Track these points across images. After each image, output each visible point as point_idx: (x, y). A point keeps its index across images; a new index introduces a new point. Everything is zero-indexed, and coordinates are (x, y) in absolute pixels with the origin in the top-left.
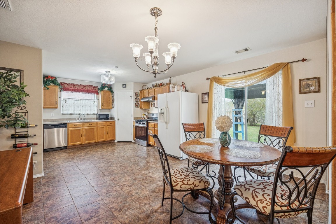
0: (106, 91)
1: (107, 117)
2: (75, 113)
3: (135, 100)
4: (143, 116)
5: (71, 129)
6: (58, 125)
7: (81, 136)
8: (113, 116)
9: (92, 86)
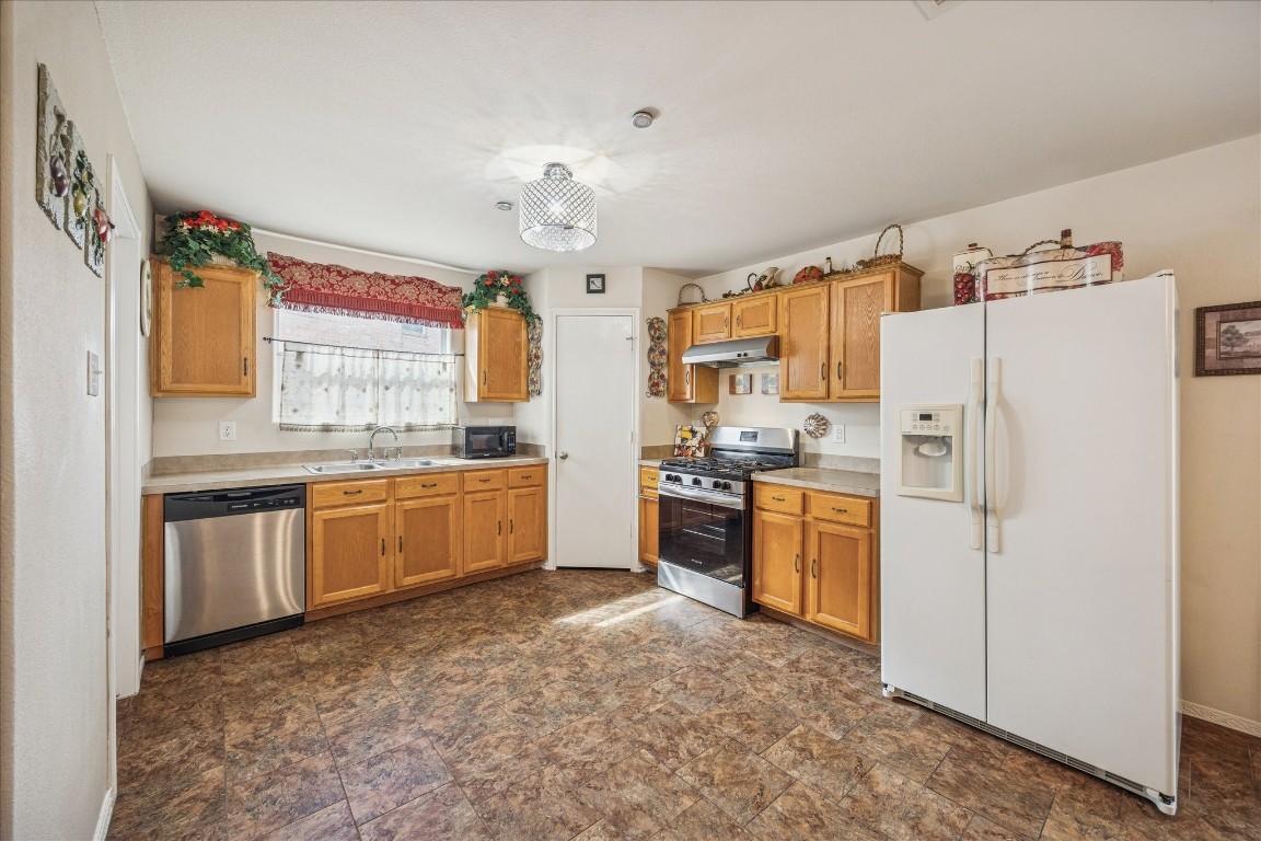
0: (503, 311)
1: (502, 442)
2: (347, 422)
3: (649, 357)
4: (684, 439)
5: (327, 514)
6: (254, 495)
7: (380, 547)
8: (533, 438)
9: (432, 284)
